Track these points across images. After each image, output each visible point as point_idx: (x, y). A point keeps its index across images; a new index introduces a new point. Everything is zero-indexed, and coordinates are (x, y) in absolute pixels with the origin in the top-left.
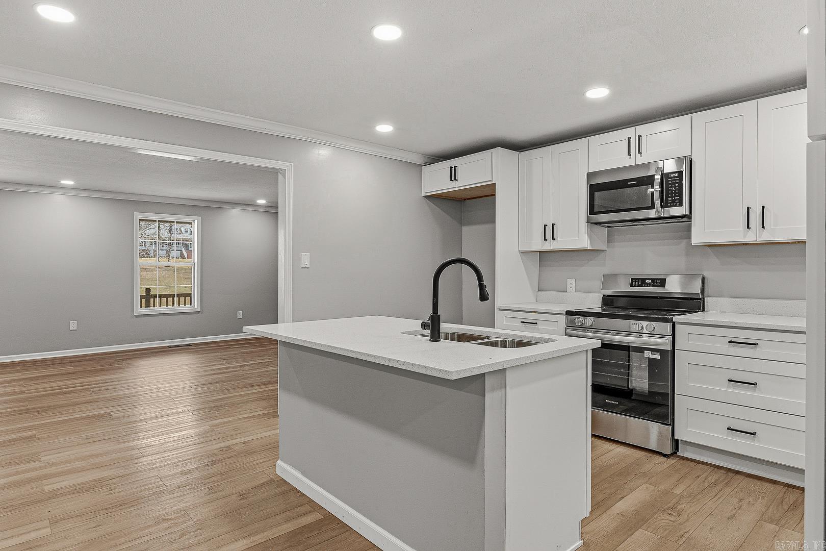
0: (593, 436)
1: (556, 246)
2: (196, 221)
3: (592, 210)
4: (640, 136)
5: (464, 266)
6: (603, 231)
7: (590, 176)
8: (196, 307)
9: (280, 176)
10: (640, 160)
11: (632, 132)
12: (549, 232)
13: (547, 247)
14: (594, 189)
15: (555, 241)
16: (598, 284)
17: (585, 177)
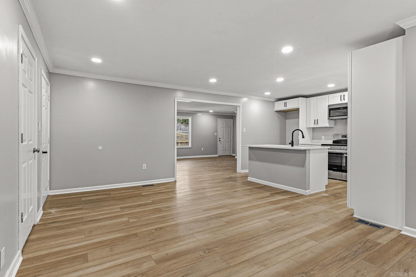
0: (328, 178)
1: (318, 126)
2: (190, 118)
3: (329, 116)
4: (344, 95)
5: (299, 131)
6: (333, 122)
7: (329, 106)
8: (190, 146)
9: (238, 108)
10: (344, 102)
11: (342, 94)
12: (316, 122)
13: (315, 126)
14: (330, 110)
15: (318, 125)
16: (332, 137)
17: (327, 106)
